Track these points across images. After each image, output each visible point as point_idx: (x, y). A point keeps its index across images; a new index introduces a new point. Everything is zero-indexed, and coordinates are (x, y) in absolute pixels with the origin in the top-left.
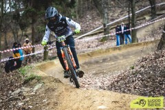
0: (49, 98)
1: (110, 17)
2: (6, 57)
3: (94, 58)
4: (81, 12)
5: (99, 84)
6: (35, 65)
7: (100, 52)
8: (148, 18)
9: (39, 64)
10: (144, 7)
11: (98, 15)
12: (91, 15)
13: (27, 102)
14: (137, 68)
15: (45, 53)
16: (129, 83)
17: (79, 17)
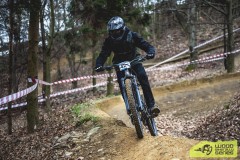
0: (107, 147)
1: (198, 38)
2: (58, 91)
3: (175, 93)
4: (159, 31)
5: (181, 129)
6: (94, 101)
7: (183, 85)
9: (100, 101)
11: (183, 35)
12: (174, 35)
13: (78, 151)
14: (233, 107)
15: (109, 86)
16: (221, 128)
17: (158, 37)
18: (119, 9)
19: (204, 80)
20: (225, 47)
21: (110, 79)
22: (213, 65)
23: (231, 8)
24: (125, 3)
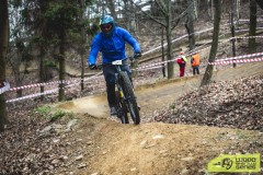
8: (184, 49)
10: (180, 35)
14: (179, 107)
15: (61, 91)
18: (70, 21)
19: (148, 86)
20: (163, 56)
21: (61, 86)
22: (152, 73)
23: (170, 20)
24: (75, 15)
